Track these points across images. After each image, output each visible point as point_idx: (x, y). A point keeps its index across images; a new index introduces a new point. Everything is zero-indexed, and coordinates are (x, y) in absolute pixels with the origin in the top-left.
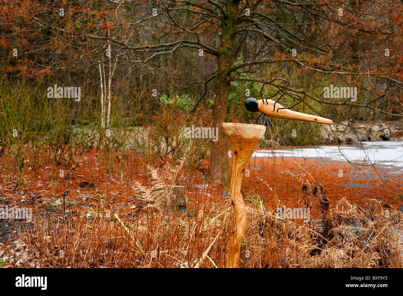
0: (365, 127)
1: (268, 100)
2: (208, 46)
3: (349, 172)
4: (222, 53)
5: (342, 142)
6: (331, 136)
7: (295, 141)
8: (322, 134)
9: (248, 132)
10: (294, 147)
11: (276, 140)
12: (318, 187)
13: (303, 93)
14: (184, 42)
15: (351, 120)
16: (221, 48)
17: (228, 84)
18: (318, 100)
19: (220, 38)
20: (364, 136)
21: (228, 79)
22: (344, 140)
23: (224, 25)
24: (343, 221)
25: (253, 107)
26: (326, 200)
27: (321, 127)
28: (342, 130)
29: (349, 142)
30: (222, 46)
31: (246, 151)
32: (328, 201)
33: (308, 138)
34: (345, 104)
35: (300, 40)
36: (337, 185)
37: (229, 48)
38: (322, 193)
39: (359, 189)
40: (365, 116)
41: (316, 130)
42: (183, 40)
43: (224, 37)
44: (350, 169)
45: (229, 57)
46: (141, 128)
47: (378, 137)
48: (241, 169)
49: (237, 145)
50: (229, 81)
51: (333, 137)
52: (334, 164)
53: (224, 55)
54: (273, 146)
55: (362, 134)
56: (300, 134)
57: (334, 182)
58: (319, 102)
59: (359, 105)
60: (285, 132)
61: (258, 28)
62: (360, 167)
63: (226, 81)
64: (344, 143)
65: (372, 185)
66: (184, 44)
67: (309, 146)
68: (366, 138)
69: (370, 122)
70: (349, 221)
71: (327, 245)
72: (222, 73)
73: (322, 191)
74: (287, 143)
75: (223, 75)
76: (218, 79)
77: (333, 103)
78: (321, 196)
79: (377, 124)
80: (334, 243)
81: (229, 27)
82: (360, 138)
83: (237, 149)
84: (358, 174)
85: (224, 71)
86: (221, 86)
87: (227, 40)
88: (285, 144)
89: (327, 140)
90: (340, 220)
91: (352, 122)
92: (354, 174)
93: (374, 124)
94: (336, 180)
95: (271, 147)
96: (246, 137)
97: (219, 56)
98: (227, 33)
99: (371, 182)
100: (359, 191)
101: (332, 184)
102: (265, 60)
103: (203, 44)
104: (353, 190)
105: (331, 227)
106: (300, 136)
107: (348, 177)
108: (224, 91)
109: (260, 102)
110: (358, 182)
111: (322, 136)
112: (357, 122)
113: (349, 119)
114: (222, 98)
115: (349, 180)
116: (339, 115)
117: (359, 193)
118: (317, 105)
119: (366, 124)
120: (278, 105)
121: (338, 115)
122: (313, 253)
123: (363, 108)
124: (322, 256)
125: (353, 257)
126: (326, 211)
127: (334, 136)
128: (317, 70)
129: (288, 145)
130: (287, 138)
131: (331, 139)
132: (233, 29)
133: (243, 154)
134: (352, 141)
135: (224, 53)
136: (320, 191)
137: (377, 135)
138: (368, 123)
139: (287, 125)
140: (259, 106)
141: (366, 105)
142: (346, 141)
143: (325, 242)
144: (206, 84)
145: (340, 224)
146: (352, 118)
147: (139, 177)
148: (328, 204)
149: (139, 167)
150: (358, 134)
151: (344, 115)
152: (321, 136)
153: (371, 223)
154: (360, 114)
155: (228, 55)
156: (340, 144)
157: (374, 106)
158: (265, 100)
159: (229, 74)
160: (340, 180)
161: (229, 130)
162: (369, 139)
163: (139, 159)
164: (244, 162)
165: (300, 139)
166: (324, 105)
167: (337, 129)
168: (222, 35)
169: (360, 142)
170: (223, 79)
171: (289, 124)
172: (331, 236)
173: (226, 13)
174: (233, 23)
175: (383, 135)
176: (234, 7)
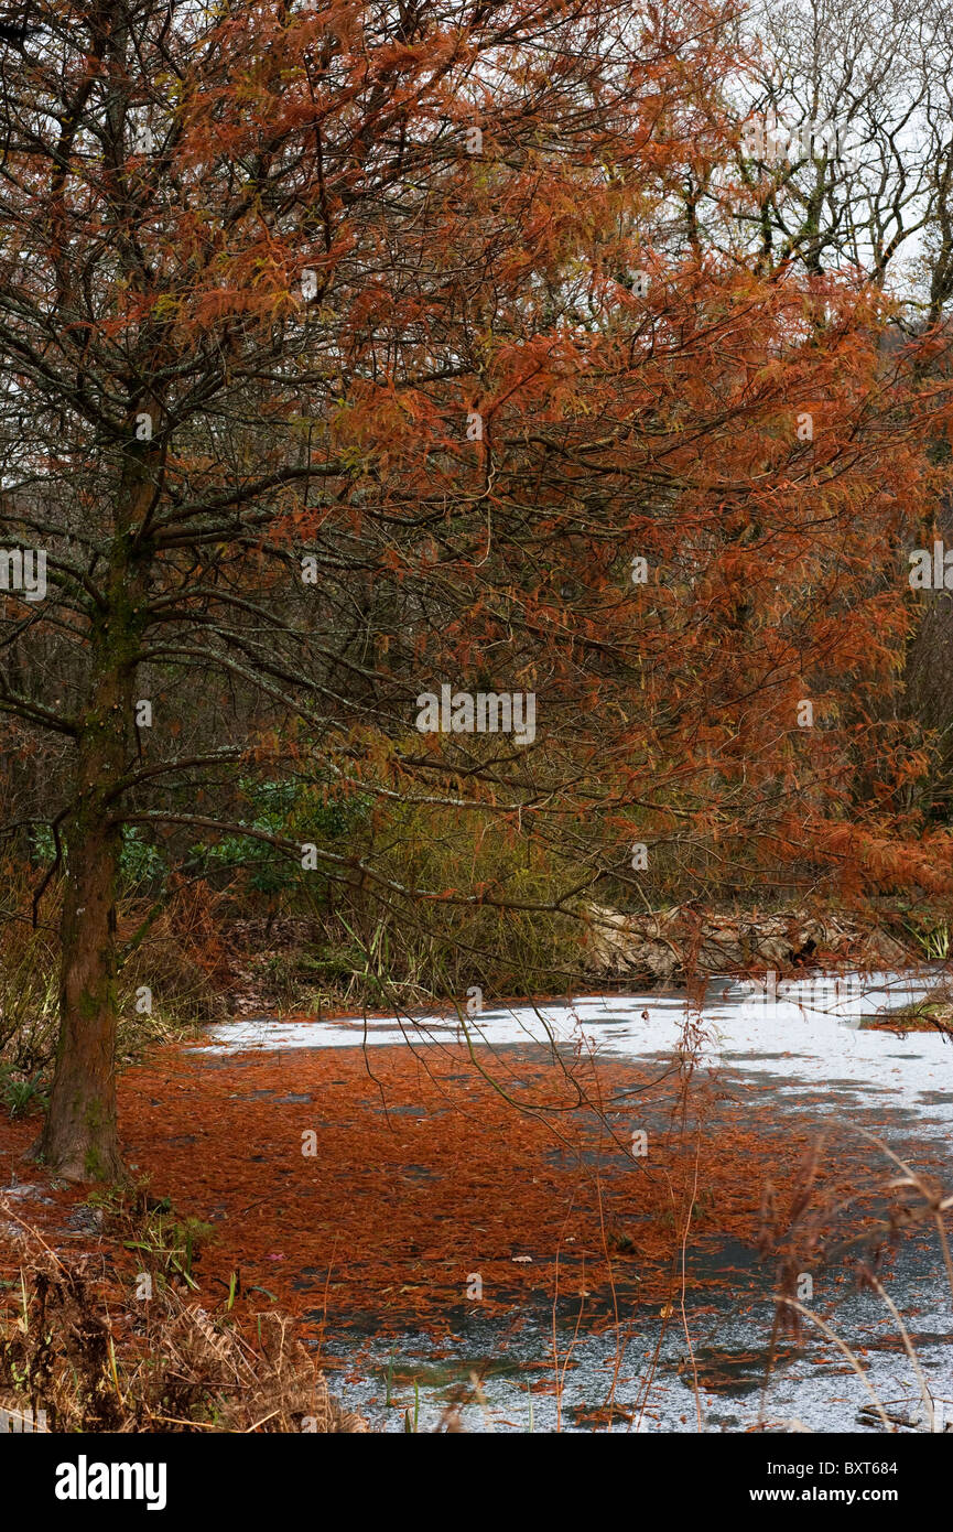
2: (40, 705)
4: (90, 728)
6: (620, 960)
8: (592, 952)
15: (689, 902)
16: (86, 712)
17: (112, 832)
21: (112, 815)
22: (665, 974)
23: (97, 633)
30: (90, 704)
37: (114, 711)
43: (96, 675)
45: (112, 742)
50: (114, 825)
51: (628, 962)
53: (96, 733)
63: (104, 822)
72: (89, 796)
75: (92, 802)
76: (78, 815)
81: (114, 639)
85: (95, 789)
86: (88, 841)
87: (107, 684)
89: (610, 972)
95: (402, 1003)
97: (81, 737)
98: (108, 659)
103: (20, 698)
111: (592, 962)
113: (682, 899)
114: (90, 882)
127: (633, 959)
131: (622, 968)
132: (128, 647)
135: (96, 729)
146: (690, 896)
152: (588, 961)
155: (109, 734)
159: (111, 800)
167: (645, 933)
170: (93, 816)
173: (103, 594)
174: (128, 626)
175: (797, 949)
176: (133, 571)
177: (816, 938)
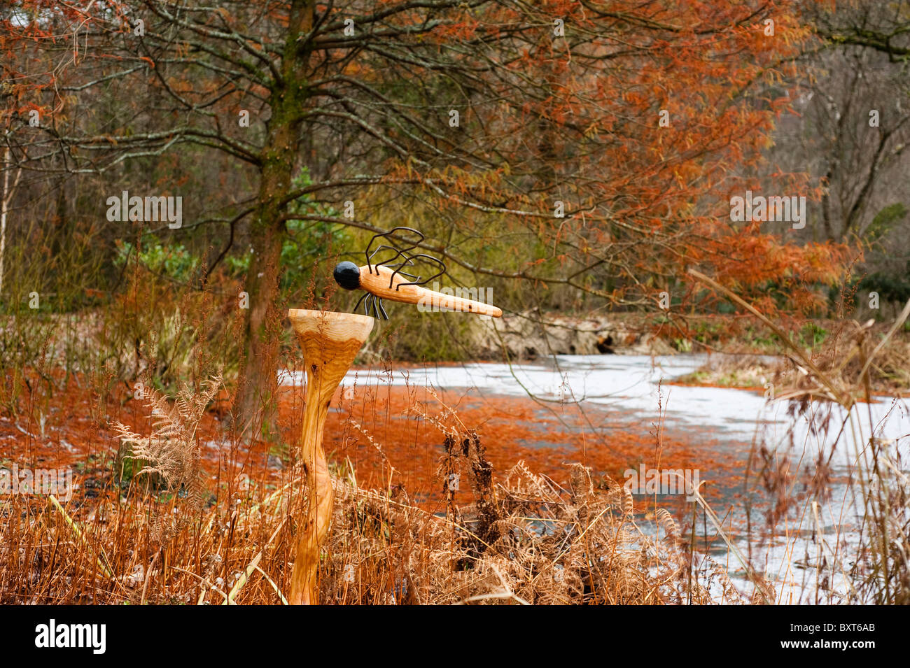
0: (564, 324)
1: (380, 268)
2: (239, 144)
3: (530, 418)
4: (271, 160)
5: (515, 356)
6: (492, 343)
7: (416, 352)
8: (474, 337)
9: (339, 328)
10: (415, 365)
11: (376, 350)
12: (471, 440)
13: (441, 250)
14: (187, 133)
15: (536, 309)
16: (267, 150)
17: (282, 225)
18: (470, 266)
19: (267, 126)
20: (562, 343)
21: (282, 215)
22: (521, 353)
23: (275, 101)
24: (518, 508)
25: (349, 280)
26: (486, 465)
27: (471, 323)
28: (518, 329)
29: (531, 356)
30: (271, 145)
31: (334, 365)
32: (489, 466)
33: (443, 346)
34: (524, 276)
35: (435, 139)
36: (505, 445)
37: (285, 150)
38: (478, 450)
39: (549, 452)
40: (566, 300)
41: (461, 328)
42: (185, 129)
43: (275, 127)
44: (531, 410)
45: (285, 169)
46: (73, 318)
47: (590, 346)
48: (324, 402)
49: (317, 353)
50: (284, 222)
51: (497, 345)
52: (500, 402)
53: (274, 164)
54: (368, 361)
55: (557, 339)
56: (428, 336)
57: (497, 438)
58: (472, 270)
59: (552, 279)
60: (396, 332)
61: (349, 111)
62: (553, 406)
63: (278, 219)
64: (521, 357)
65: (576, 445)
66: (189, 137)
67: (447, 363)
68: (566, 347)
69: (575, 314)
70: (530, 507)
71: (485, 554)
72: (269, 203)
73: (478, 446)
74: (401, 355)
75: (271, 207)
76: (260, 215)
77: (501, 273)
78: (476, 456)
79: (588, 318)
80: (500, 550)
81: (288, 104)
82: (554, 347)
83: (317, 361)
84: (549, 422)
85: (273, 199)
86: (266, 231)
87: (282, 133)
88: (395, 357)
89: (486, 350)
90: (512, 504)
91: (538, 312)
92: (541, 422)
93: (582, 319)
94: (502, 435)
95: (364, 363)
96: (335, 339)
97: (264, 166)
98: (282, 117)
99: (574, 439)
100: (550, 457)
101: (495, 444)
102: (361, 179)
103: (228, 139)
104: (537, 454)
105: (495, 517)
106: (427, 341)
107: (527, 429)
108: (273, 241)
109: (363, 270)
110: (548, 439)
111: (475, 343)
112: (548, 313)
113: (531, 306)
114: (267, 257)
115: (528, 435)
116: (511, 297)
117: (549, 461)
118: (464, 275)
119: (567, 319)
120: (399, 278)
121: (508, 296)
122: (460, 565)
123: (561, 285)
124: (477, 570)
125: (535, 574)
126: (486, 486)
127: (500, 343)
128: (471, 204)
129: (402, 359)
130: (399, 344)
131: (493, 348)
132: (295, 111)
133: (328, 371)
134: (538, 355)
135: (274, 161)
136: (474, 447)
137: (587, 341)
138: (571, 318)
139: (401, 316)
140: (362, 278)
141: (566, 279)
142: (524, 353)
143: (482, 549)
144: (233, 224)
145: (511, 513)
146: (537, 304)
147: (79, 424)
148: (488, 473)
149: (78, 404)
150: (550, 339)
151: (520, 297)
152: (472, 343)
153: (570, 510)
154: (554, 296)
155: (282, 164)
156: (511, 360)
157: (584, 281)
158: (373, 267)
159: (283, 206)
160: (512, 435)
161: (301, 323)
162: (573, 350)
163: (76, 387)
164: (330, 388)
165: (428, 348)
166: (482, 276)
167: (507, 326)
168: (270, 120)
169: (552, 357)
170: (270, 215)
171: (405, 314)
172: (494, 536)
173: (281, 76)
174: (296, 97)
175: (601, 340)
176: (299, 62)
177: (612, 334)
